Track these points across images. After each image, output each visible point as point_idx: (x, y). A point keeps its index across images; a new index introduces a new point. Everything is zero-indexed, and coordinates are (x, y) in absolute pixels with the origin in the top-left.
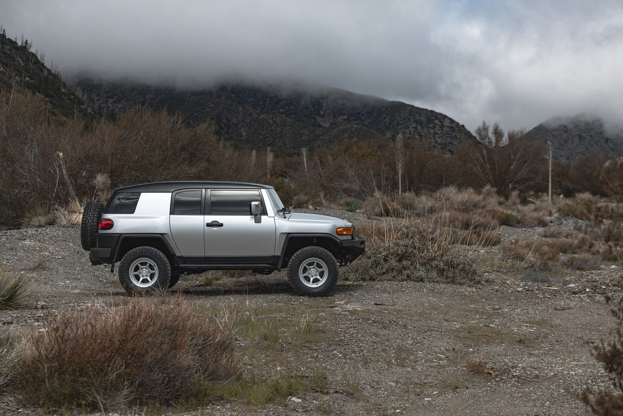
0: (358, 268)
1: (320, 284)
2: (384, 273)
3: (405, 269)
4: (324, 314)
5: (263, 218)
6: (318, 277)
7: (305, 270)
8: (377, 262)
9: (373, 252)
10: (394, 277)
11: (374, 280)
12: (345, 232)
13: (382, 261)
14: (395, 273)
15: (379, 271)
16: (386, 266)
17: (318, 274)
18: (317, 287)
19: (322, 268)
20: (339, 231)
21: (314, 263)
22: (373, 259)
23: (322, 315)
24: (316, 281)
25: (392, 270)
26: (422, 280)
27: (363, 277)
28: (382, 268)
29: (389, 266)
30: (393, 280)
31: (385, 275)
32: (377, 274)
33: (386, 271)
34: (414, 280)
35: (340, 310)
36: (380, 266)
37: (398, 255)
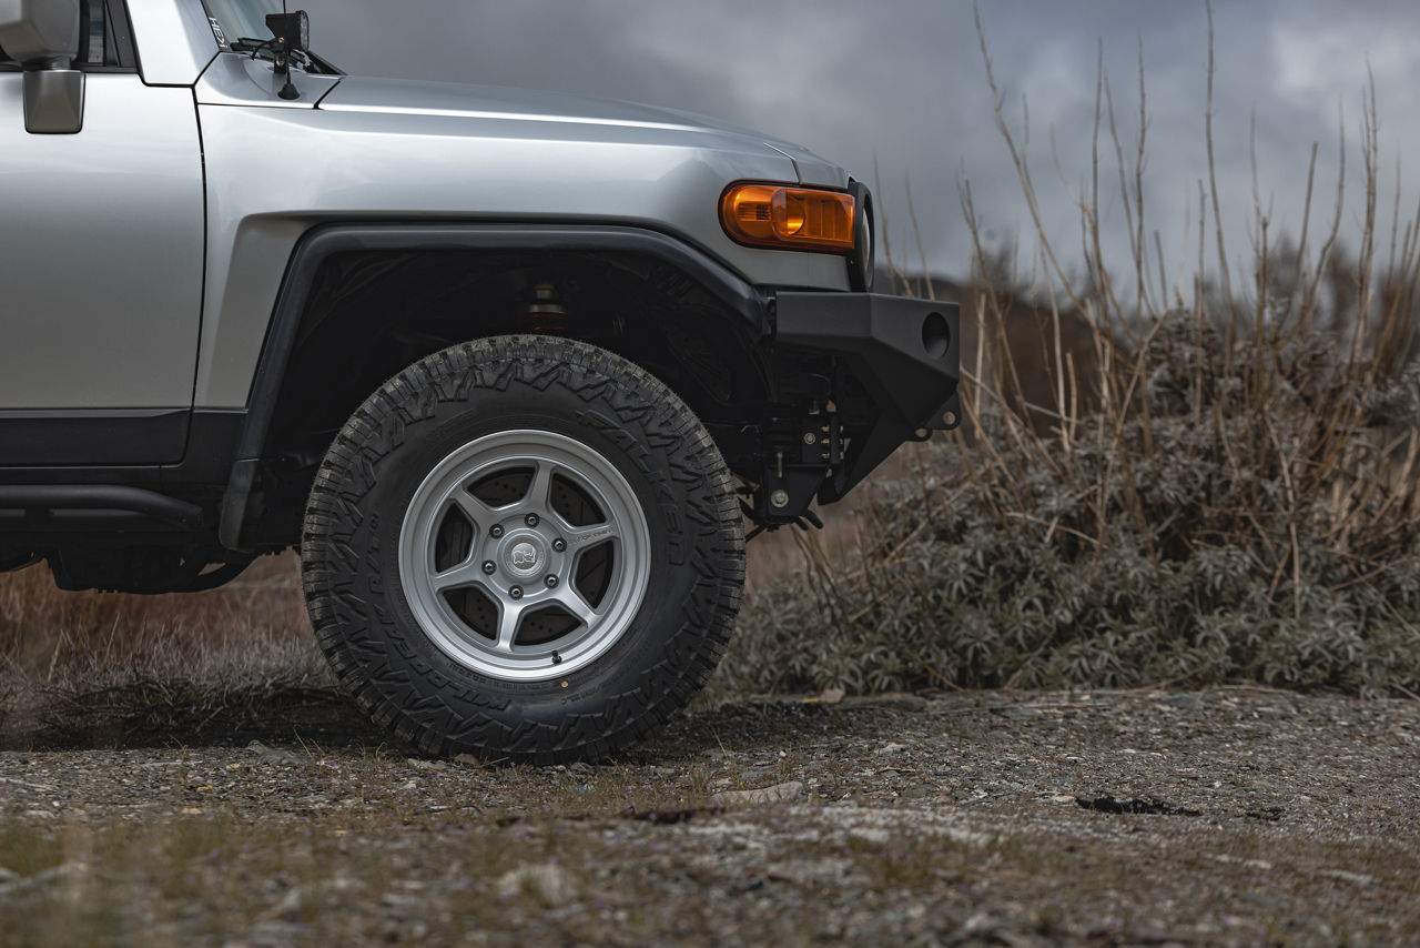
0: (876, 605)
1: (578, 656)
2: (1063, 635)
3: (1211, 600)
4: (551, 877)
5: (100, 91)
6: (568, 596)
7: (454, 536)
8: (1012, 559)
9: (984, 492)
10: (1137, 659)
11: (991, 682)
12: (795, 225)
13: (1045, 557)
14: (1141, 632)
15: (1022, 621)
16: (1078, 583)
17: (563, 566)
18: (557, 680)
19: (601, 519)
20: (744, 207)
21: (527, 472)
22: (980, 538)
23: (530, 889)
24: (545, 627)
25: (1122, 610)
26: (1338, 679)
27: (916, 665)
28: (1045, 601)
29: (1097, 587)
30: (1134, 683)
31: (1074, 649)
32: (1012, 641)
33: (1079, 617)
34: (1280, 681)
35: (758, 842)
36: (1032, 589)
37: (1155, 512)
